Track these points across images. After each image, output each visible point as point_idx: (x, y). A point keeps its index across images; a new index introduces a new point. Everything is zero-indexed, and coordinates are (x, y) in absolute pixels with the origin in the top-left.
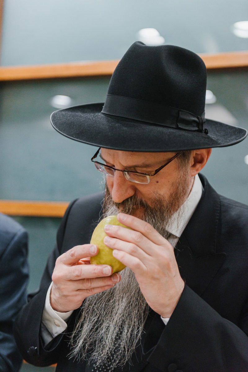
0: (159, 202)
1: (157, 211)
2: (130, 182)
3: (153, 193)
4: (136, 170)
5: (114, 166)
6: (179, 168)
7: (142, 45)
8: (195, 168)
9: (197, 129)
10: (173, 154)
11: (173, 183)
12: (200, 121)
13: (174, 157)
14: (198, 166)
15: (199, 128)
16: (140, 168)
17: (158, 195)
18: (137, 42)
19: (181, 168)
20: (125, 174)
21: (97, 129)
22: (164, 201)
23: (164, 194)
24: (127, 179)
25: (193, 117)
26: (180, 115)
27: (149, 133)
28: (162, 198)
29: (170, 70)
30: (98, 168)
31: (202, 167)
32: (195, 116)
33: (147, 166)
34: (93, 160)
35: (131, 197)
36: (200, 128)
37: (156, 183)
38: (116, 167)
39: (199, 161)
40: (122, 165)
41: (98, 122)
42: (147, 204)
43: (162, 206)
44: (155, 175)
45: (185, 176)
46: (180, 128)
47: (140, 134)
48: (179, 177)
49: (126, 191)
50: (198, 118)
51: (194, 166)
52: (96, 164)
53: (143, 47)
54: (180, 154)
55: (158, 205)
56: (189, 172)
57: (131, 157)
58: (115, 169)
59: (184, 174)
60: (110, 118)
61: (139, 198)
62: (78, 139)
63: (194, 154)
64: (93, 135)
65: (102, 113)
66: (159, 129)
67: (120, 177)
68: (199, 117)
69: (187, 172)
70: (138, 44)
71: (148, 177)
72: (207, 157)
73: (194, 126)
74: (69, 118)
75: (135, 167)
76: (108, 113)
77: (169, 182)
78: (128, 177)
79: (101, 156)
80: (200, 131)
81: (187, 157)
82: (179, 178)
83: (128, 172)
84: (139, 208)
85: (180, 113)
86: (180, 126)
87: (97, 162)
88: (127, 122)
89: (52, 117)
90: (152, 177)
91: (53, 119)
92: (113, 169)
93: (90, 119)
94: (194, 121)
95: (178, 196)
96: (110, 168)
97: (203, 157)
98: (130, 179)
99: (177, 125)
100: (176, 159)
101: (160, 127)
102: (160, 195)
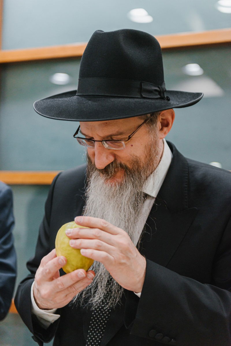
0: (136, 162)
1: (135, 171)
2: (109, 149)
3: (130, 156)
4: (112, 139)
5: (93, 138)
6: (149, 132)
7: (101, 32)
8: (162, 132)
9: (159, 96)
10: (143, 121)
11: (146, 146)
12: (161, 89)
13: (143, 123)
14: (165, 129)
15: (160, 95)
16: (115, 137)
17: (135, 157)
18: (97, 31)
19: (151, 132)
20: (104, 143)
21: (73, 107)
22: (140, 162)
23: (140, 156)
24: (106, 148)
25: (154, 87)
26: (142, 86)
27: (118, 104)
28: (138, 159)
29: (129, 50)
30: (80, 143)
31: (169, 131)
32: (156, 86)
33: (121, 134)
34: (75, 136)
35: (112, 163)
36: (162, 96)
37: (131, 147)
38: (95, 139)
39: (165, 124)
40: (100, 136)
41: (74, 102)
42: (126, 166)
43: (139, 166)
44: (129, 140)
45: (155, 138)
46: (144, 97)
47: (110, 106)
48: (150, 139)
49: (107, 158)
50: (159, 88)
51: (162, 129)
52: (78, 139)
53: (103, 33)
54: (148, 120)
55: (135, 166)
56: (158, 135)
57: (106, 128)
58: (95, 141)
59: (154, 137)
60: (83, 98)
61: (118, 162)
62: (58, 118)
63: (161, 119)
64: (71, 113)
65: (77, 95)
66: (126, 100)
67: (99, 146)
68: (159, 86)
69: (157, 135)
70: (98, 32)
71: (123, 142)
72: (171, 120)
73: (156, 95)
74: (49, 103)
75: (111, 136)
76: (81, 94)
77: (142, 145)
78: (106, 145)
79: (81, 132)
80: (162, 98)
81: (155, 122)
82: (150, 141)
83: (106, 141)
84: (119, 171)
85: (142, 84)
86: (144, 96)
87: (78, 137)
88: (99, 99)
89: (35, 105)
90: (127, 142)
91: (36, 106)
92: (92, 141)
93: (67, 101)
94: (156, 90)
95: (152, 156)
96: (90, 140)
97: (168, 121)
98: (108, 147)
99: (141, 96)
100: (145, 124)
101: (127, 99)
102: (136, 156)
